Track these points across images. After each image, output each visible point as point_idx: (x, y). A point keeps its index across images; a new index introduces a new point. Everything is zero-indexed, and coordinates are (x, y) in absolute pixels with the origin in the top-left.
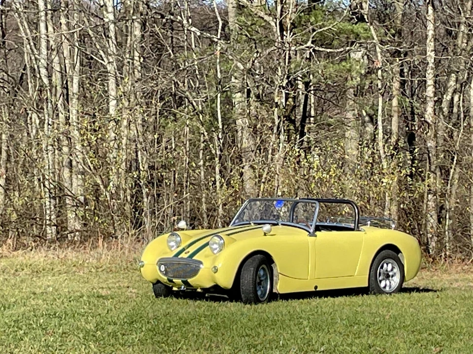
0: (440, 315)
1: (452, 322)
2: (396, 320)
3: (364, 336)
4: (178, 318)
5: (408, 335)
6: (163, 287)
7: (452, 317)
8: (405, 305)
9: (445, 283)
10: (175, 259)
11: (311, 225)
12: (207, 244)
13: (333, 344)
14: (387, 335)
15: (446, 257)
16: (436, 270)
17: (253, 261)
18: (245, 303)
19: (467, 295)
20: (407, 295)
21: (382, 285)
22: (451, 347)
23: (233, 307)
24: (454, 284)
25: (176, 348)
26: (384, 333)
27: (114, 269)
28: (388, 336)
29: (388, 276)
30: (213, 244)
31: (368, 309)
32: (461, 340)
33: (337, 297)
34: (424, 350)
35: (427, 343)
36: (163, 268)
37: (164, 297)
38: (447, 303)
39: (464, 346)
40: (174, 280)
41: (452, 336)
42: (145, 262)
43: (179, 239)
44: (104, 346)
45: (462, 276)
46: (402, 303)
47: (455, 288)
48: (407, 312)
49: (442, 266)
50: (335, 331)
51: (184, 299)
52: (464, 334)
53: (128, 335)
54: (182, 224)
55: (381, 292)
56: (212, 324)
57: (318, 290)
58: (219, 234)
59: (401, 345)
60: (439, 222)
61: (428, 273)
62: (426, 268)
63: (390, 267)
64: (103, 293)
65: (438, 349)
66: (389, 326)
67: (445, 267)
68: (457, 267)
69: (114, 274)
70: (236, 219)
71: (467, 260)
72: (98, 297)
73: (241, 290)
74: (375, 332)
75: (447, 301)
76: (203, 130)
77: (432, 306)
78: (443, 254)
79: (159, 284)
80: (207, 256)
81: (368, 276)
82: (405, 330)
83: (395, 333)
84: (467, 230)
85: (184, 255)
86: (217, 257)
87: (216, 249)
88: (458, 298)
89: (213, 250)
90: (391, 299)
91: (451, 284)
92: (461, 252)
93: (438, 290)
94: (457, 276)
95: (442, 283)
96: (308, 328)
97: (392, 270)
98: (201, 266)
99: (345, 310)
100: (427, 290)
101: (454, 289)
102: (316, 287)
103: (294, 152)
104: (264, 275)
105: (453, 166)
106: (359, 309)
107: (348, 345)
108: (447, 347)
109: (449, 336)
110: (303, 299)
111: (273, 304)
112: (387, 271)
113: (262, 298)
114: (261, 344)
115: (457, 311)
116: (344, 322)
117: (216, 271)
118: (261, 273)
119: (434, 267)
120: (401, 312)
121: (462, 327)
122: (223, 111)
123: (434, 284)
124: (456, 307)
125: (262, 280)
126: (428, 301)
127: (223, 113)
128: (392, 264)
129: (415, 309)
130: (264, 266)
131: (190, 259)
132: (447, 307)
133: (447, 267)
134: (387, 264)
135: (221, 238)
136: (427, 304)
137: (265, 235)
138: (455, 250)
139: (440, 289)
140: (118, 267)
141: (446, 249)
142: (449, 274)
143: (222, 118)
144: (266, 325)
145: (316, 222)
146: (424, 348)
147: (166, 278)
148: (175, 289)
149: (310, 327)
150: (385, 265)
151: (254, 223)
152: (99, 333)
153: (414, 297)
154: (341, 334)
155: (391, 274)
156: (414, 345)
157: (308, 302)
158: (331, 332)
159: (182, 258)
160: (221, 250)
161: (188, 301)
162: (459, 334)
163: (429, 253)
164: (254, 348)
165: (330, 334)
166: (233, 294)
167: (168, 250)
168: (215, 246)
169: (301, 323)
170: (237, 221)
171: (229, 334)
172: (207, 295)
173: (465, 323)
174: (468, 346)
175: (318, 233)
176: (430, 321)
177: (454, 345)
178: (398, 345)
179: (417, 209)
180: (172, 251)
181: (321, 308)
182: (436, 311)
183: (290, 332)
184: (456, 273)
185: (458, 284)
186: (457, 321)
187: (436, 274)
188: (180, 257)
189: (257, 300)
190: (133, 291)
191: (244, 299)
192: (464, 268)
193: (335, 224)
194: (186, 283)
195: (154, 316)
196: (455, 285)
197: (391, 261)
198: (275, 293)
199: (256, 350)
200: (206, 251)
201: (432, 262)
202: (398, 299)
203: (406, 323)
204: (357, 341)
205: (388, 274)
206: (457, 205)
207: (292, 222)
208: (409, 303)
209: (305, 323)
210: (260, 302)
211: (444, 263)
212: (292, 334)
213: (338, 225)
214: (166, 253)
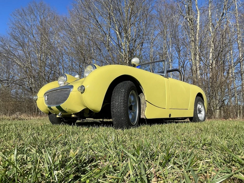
36: (46, 98)
40: (52, 107)
81: (193, 110)
98: (72, 89)
102: (170, 115)
104: (134, 100)
113: (132, 122)
117: (83, 90)
118: (132, 98)
125: (133, 105)
130: (134, 92)
137: (134, 66)
147: (47, 106)
189: (129, 124)
194: (60, 108)
197: (201, 103)
198: (143, 118)
205: (200, 110)
210: (132, 126)
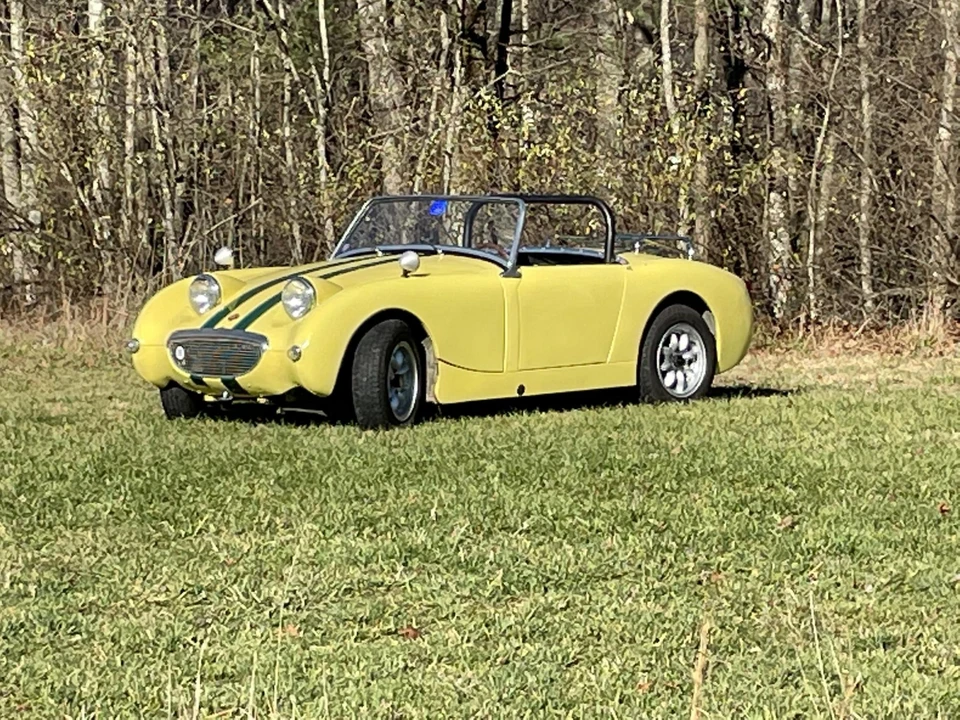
0: (793, 444)
1: (821, 458)
2: (695, 457)
3: (621, 495)
4: (207, 462)
5: (722, 489)
6: (183, 396)
7: (820, 446)
8: (716, 424)
9: (805, 377)
10: (208, 332)
11: (509, 254)
12: (277, 298)
13: (550, 513)
14: (672, 490)
15: (809, 323)
16: (788, 350)
17: (380, 332)
18: (364, 427)
19: (853, 401)
20: (722, 403)
21: (668, 381)
22: (817, 514)
23: (334, 435)
24: (825, 379)
25: (193, 528)
26: (667, 485)
27: (91, 361)
28: (678, 492)
29: (679, 363)
30: (290, 298)
31: (635, 436)
32: (841, 499)
33: (569, 409)
34: (756, 523)
35: (764, 508)
36: (181, 353)
37: (186, 418)
38: (809, 419)
39: (846, 511)
40: (205, 380)
41: (821, 490)
42: (142, 342)
43: (215, 288)
44: (30, 528)
45: (845, 361)
46: (712, 420)
47: (829, 387)
48: (720, 440)
49: (801, 341)
50: (557, 483)
51: (230, 420)
52: (848, 484)
53: (87, 501)
54: (224, 256)
55: (664, 396)
56: (281, 473)
57: (524, 394)
58: (305, 276)
59: (705, 512)
60: (795, 248)
61: (771, 357)
62: (766, 346)
63: (684, 341)
64: (55, 410)
65: (788, 520)
66: (679, 470)
67: (806, 343)
68: (833, 341)
69: (90, 371)
70: (344, 243)
71: (853, 328)
72: (40, 419)
73: (354, 398)
74: (648, 485)
75: (810, 413)
76: (288, 63)
77: (776, 425)
78: (802, 317)
79: (174, 389)
80: (276, 325)
81: (635, 363)
82: (715, 478)
83: (691, 485)
84: (853, 264)
85: (226, 324)
86: (300, 324)
87: (296, 309)
88: (833, 406)
89: (290, 310)
90: (687, 412)
91: (820, 377)
92: (841, 311)
93: (792, 391)
94: (832, 362)
95: (801, 376)
96: (496, 479)
97: (689, 349)
98: (265, 346)
99: (583, 439)
100: (768, 392)
101: (825, 388)
102: (521, 389)
103: (480, 103)
104: (404, 364)
105: (824, 129)
106: (614, 435)
107: (585, 515)
108: (809, 515)
109: (813, 490)
110: (493, 415)
111: (426, 428)
112: (677, 350)
113: (400, 415)
114: (386, 516)
115: (832, 435)
116: (579, 464)
117: (297, 356)
118: (399, 359)
119: (783, 344)
120: (707, 439)
121: (842, 468)
122: (331, 24)
123: (783, 379)
124: (830, 425)
125: (402, 376)
126: (766, 416)
127: (331, 28)
128: (689, 335)
129: (738, 432)
130: (404, 344)
131: (240, 331)
132: (810, 427)
133: (811, 342)
134: (679, 337)
135: (308, 284)
136: (766, 421)
137: (406, 274)
138: (828, 306)
139: (795, 389)
140: (100, 356)
141: (809, 306)
142: (815, 357)
143: (328, 36)
144: (402, 473)
145: (519, 247)
146: (757, 519)
147: (188, 375)
148: (208, 398)
149: (501, 475)
150: (674, 338)
151: (383, 251)
152: (23, 498)
153: (739, 407)
154: (570, 489)
155: (686, 356)
156: (735, 511)
157: (503, 422)
158: (547, 485)
159: (222, 330)
160: (308, 311)
161: (238, 425)
162: (835, 485)
163: (773, 315)
164: (371, 525)
165: (546, 491)
166: (337, 407)
167: (192, 313)
168: (295, 302)
169: (482, 469)
170: (346, 246)
171: (316, 495)
172: (278, 411)
173: (850, 461)
174: (857, 511)
175: (523, 269)
176: (771, 457)
177: (825, 511)
178: (698, 513)
179: (744, 219)
180: (200, 314)
181: (533, 434)
182: (786, 436)
183: (454, 488)
184: (831, 356)
185: (835, 377)
186: (831, 456)
187: (788, 358)
188: (217, 327)
189: (390, 421)
190: (121, 406)
191: (360, 418)
192: (847, 345)
193: (562, 251)
194: (232, 385)
195: (154, 458)
196: (828, 380)
197: (686, 328)
198: (431, 403)
199: (374, 532)
200: (274, 312)
201: (779, 334)
202: (703, 411)
203: (716, 462)
204: (606, 505)
205: (680, 357)
206: (831, 209)
207: (470, 246)
208: (725, 418)
209: (491, 467)
210: (397, 423)
211: (804, 337)
212: (459, 491)
213: (569, 252)
214: (189, 319)
